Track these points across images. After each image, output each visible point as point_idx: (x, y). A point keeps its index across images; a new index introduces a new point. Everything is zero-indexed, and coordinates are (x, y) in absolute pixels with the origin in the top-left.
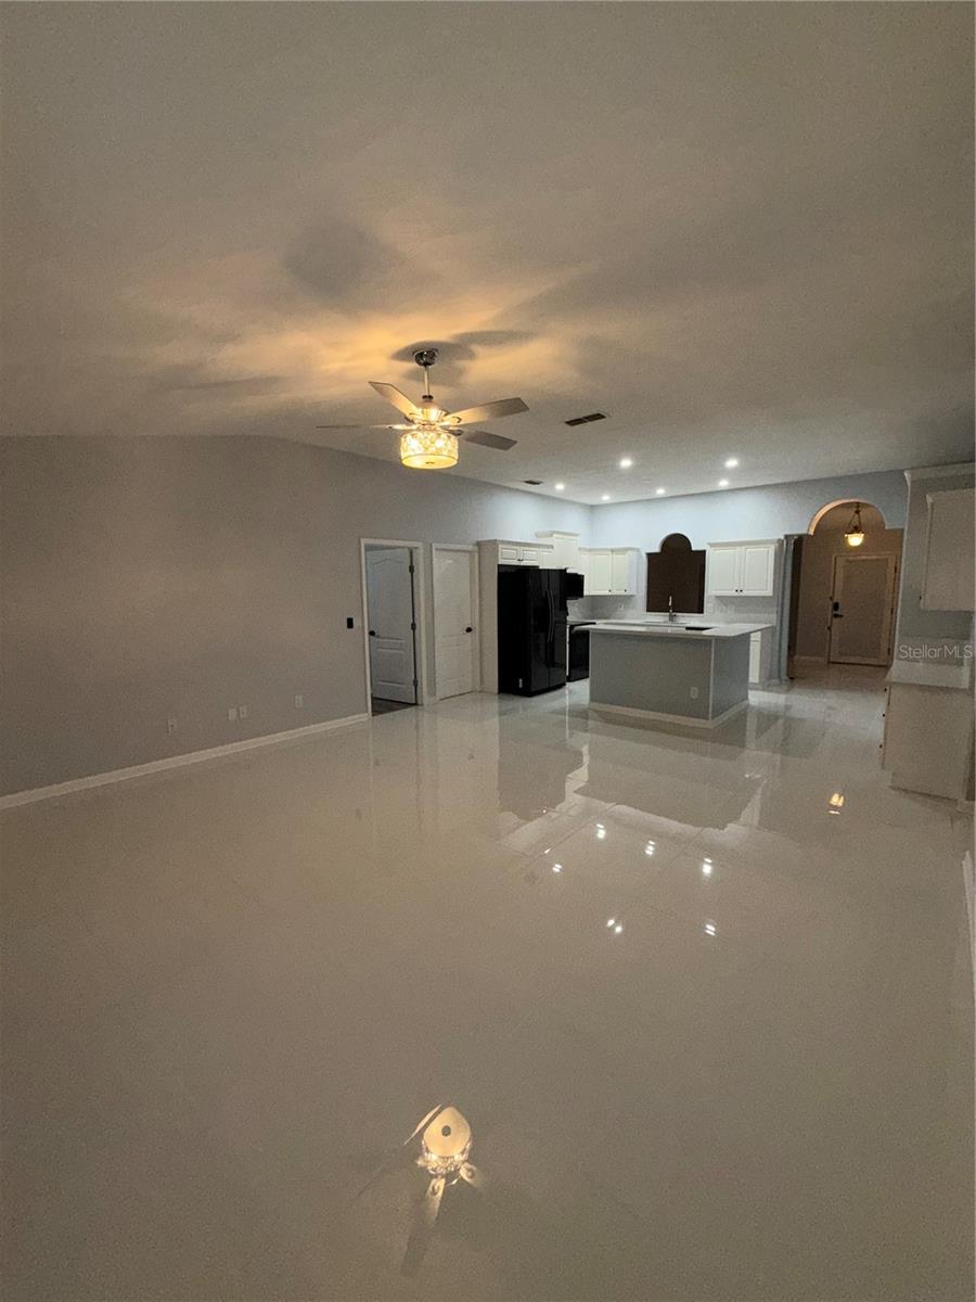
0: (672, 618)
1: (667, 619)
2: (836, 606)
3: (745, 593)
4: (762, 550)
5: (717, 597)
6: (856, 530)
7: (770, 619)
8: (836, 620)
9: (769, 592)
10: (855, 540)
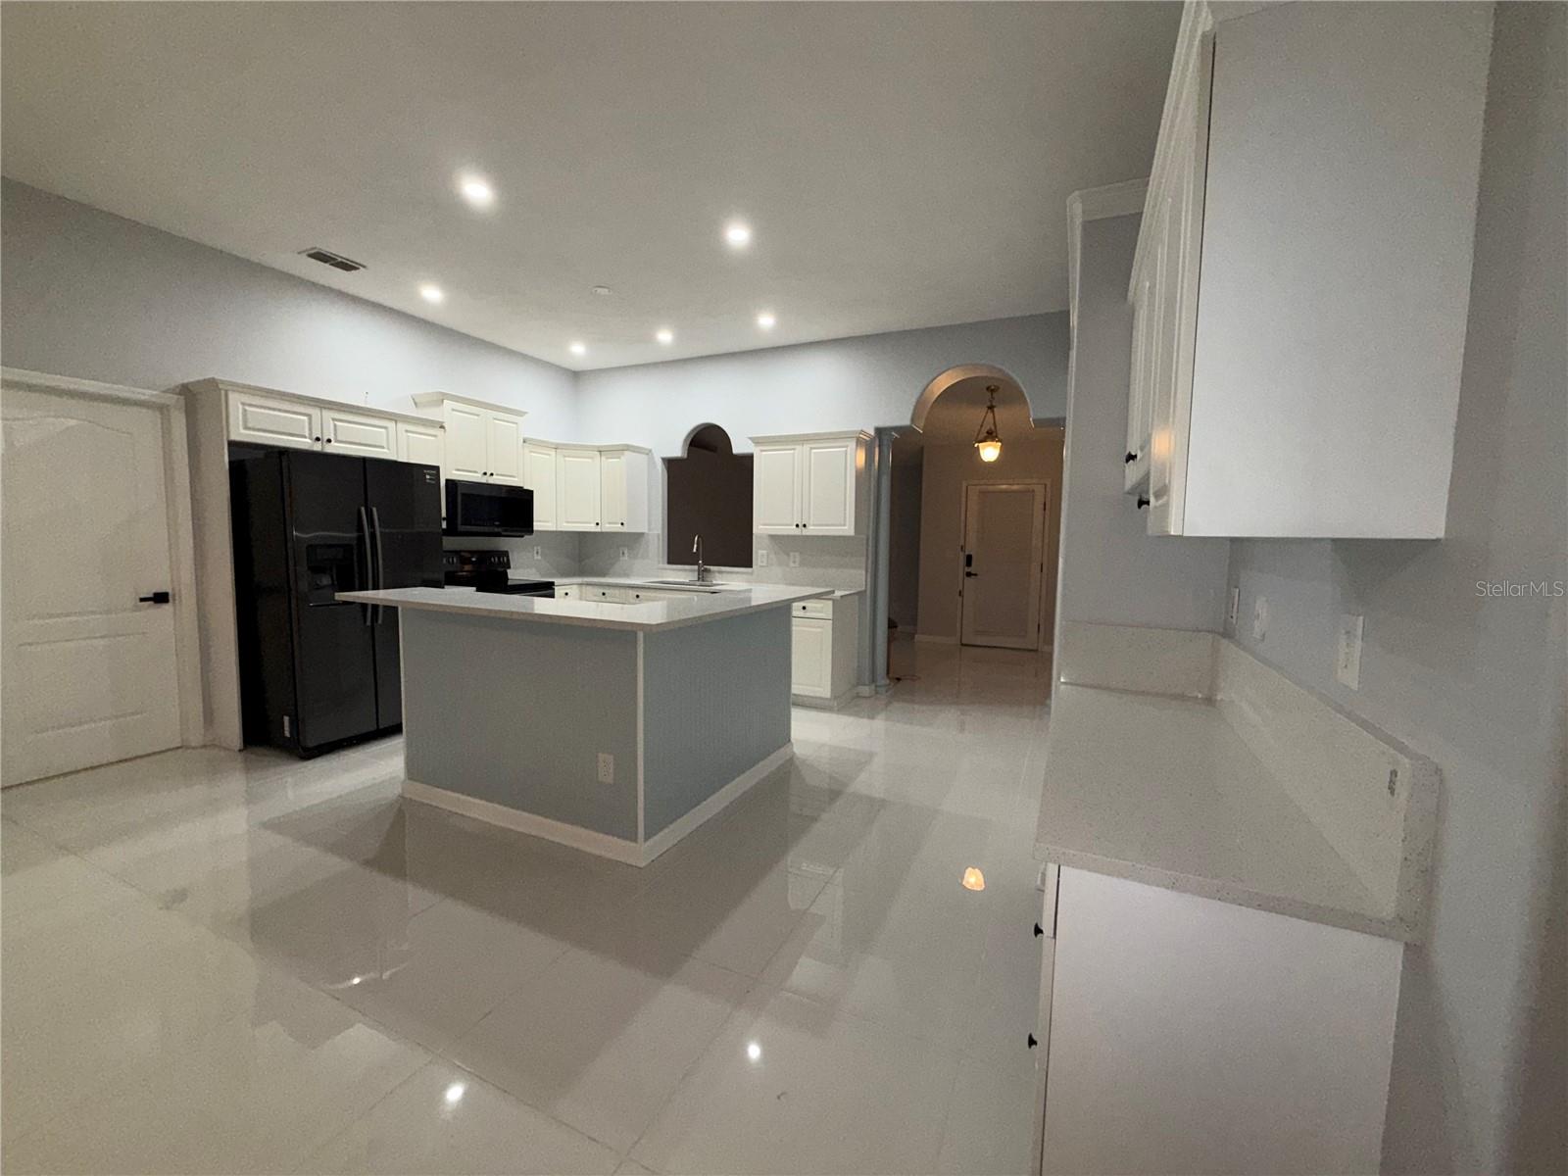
0: (703, 575)
1: (694, 576)
2: (969, 560)
3: (811, 530)
4: (834, 450)
5: (772, 537)
6: (991, 436)
7: (853, 578)
8: (969, 581)
9: (848, 529)
10: (990, 452)
